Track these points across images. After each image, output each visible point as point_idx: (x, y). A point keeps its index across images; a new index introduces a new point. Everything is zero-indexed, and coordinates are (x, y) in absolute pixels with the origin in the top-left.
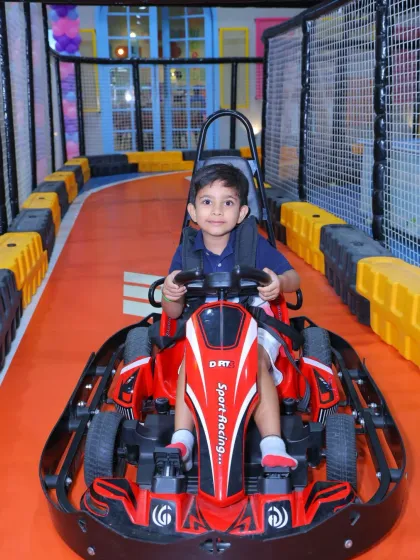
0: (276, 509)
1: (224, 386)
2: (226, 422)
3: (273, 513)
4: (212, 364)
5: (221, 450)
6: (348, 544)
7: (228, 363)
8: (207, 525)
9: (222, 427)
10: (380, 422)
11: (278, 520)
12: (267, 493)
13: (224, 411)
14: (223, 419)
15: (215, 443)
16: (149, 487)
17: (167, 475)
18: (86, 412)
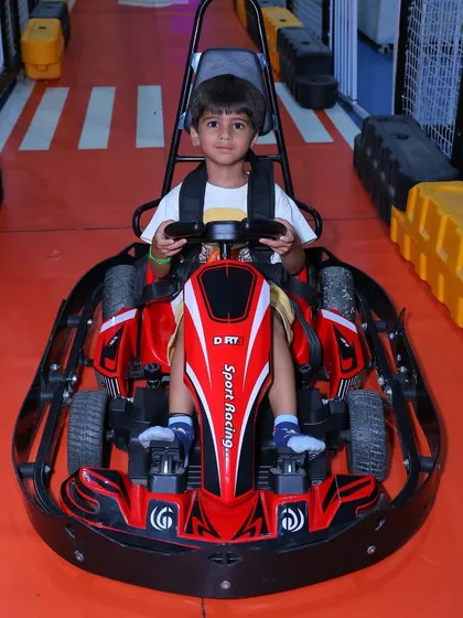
0: (290, 511)
1: (231, 367)
2: (234, 411)
3: (288, 515)
4: (217, 341)
5: (228, 444)
8: (213, 529)
9: (229, 418)
10: (411, 392)
11: (293, 523)
12: (281, 491)
13: (232, 398)
15: (221, 436)
16: (144, 482)
17: (166, 471)
18: (61, 379)
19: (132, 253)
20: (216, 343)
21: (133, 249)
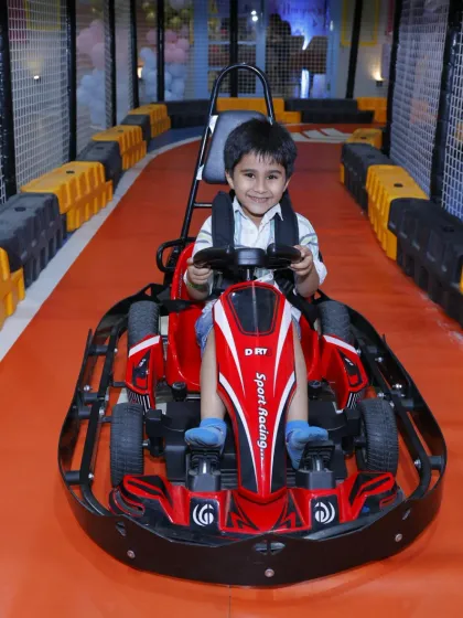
0: (323, 505)
1: (262, 376)
2: (266, 414)
3: (321, 509)
4: (248, 352)
5: (262, 445)
6: (398, 537)
7: (265, 350)
8: (250, 522)
9: (262, 420)
10: (409, 404)
11: (325, 516)
12: (312, 488)
13: (264, 403)
14: (264, 412)
15: (256, 437)
16: (184, 484)
17: (205, 471)
18: (95, 398)
19: (148, 292)
20: (247, 354)
21: (149, 290)
